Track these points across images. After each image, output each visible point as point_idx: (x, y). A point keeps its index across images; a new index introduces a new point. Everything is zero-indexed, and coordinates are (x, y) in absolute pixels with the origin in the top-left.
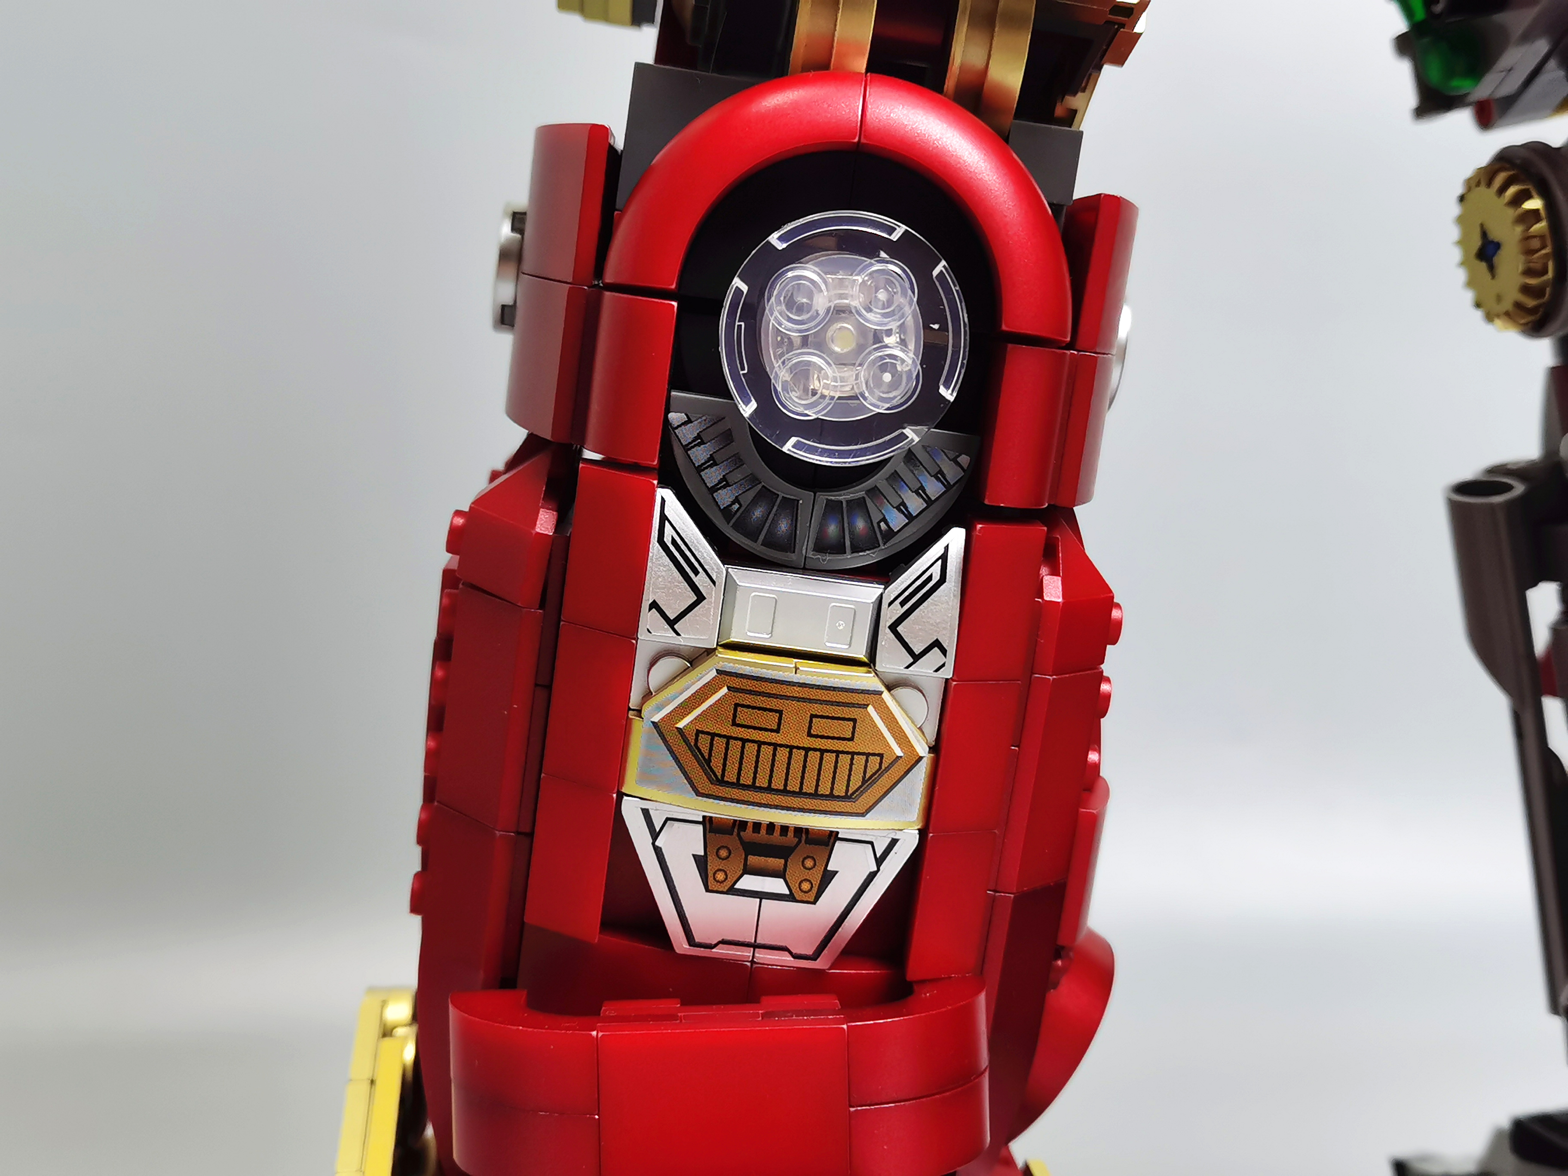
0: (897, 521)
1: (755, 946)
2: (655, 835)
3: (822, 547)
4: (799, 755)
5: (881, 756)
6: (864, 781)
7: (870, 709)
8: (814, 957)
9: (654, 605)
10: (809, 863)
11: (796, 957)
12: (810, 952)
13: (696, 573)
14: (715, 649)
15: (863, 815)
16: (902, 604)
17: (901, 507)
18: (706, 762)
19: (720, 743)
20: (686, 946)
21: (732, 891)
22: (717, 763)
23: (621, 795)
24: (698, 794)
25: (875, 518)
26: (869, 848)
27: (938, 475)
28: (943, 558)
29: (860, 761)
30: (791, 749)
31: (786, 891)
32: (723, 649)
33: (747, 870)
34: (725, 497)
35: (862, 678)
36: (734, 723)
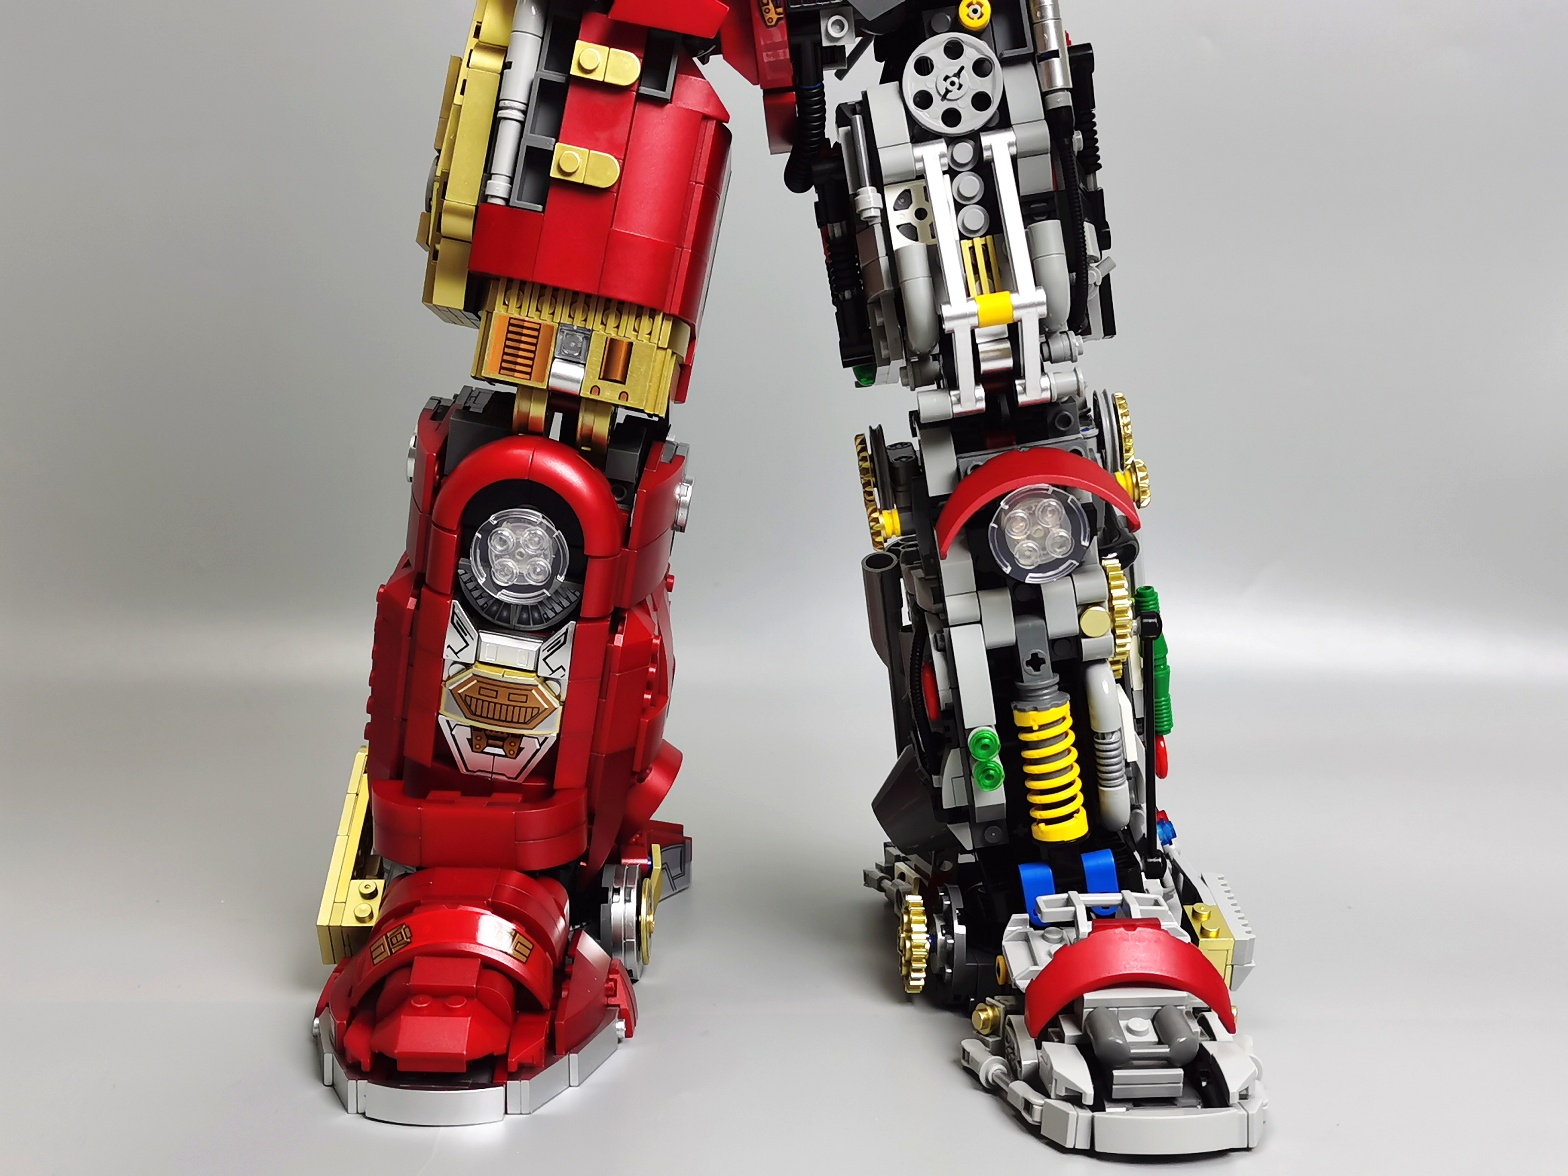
0: (551, 614)
1: (492, 773)
2: (452, 730)
3: (520, 622)
4: (504, 707)
5: (539, 708)
6: (532, 717)
7: (533, 691)
8: (516, 778)
9: (449, 646)
10: (513, 744)
11: (509, 778)
12: (514, 776)
13: (466, 635)
14: (472, 664)
15: (532, 729)
16: (548, 651)
17: (553, 609)
18: (469, 707)
19: (474, 701)
20: (465, 771)
21: (482, 752)
22: (473, 708)
23: (438, 714)
24: (466, 718)
25: (542, 612)
26: (536, 740)
27: (567, 598)
28: (566, 633)
29: (529, 710)
30: (502, 705)
31: (504, 754)
32: (477, 664)
33: (488, 745)
34: (481, 602)
35: (530, 679)
36: (479, 694)
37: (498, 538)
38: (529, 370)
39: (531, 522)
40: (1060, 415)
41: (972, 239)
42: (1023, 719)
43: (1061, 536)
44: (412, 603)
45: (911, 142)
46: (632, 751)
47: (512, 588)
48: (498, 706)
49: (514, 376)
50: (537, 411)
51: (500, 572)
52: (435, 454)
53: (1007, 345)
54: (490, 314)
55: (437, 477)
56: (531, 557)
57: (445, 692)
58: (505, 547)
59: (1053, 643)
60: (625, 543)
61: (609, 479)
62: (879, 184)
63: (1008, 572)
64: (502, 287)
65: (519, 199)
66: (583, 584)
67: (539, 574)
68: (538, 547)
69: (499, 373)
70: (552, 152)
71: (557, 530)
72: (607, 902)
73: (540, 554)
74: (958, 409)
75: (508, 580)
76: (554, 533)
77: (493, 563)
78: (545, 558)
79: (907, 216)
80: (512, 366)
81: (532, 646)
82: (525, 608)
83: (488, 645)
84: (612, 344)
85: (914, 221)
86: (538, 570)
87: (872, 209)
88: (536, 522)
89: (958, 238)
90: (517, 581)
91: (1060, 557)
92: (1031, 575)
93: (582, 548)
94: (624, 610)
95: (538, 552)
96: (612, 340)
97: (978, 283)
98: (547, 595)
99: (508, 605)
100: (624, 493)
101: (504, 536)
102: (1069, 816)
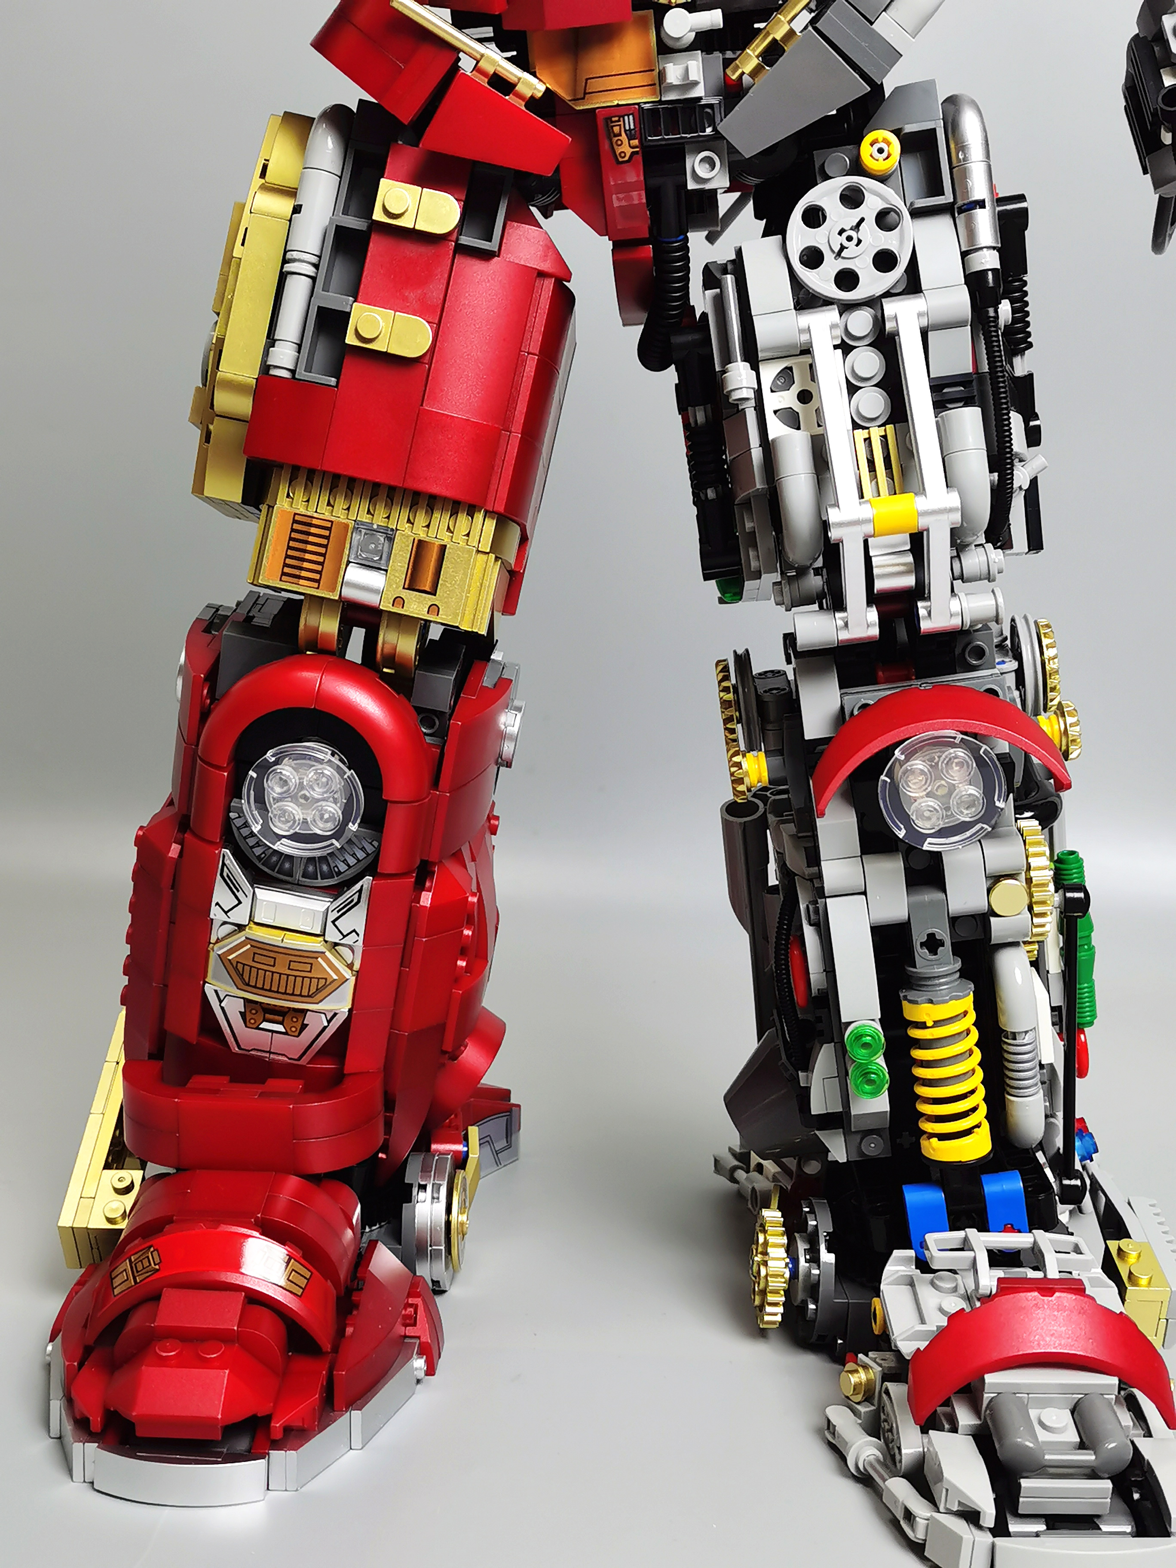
1: (270, 1052)
2: (221, 1001)
3: (305, 875)
4: (284, 977)
5: (326, 979)
6: (317, 989)
7: (319, 959)
8: (298, 1060)
9: (217, 904)
10: (295, 1020)
11: (290, 1059)
12: (296, 1058)
13: (238, 891)
14: (245, 926)
15: (317, 1003)
16: (338, 912)
17: (345, 861)
18: (241, 976)
19: (247, 968)
20: (237, 1049)
21: (258, 1028)
22: (246, 977)
23: (205, 982)
24: (238, 988)
25: (332, 865)
26: (323, 1016)
27: (363, 849)
28: (360, 891)
29: (314, 981)
30: (281, 974)
31: (284, 1030)
32: (252, 925)
33: (265, 1020)
34: (258, 851)
35: (316, 945)
36: (253, 961)
37: (278, 777)
38: (317, 576)
39: (317, 760)
40: (972, 645)
41: (868, 428)
42: (912, 1012)
43: (970, 795)
44: (174, 850)
45: (795, 308)
46: (441, 1028)
47: (295, 837)
48: (276, 976)
49: (298, 584)
50: (329, 626)
51: (280, 817)
52: (202, 676)
53: (910, 559)
54: (271, 507)
55: (208, 701)
56: (318, 800)
57: (212, 955)
58: (285, 788)
59: (954, 921)
60: (435, 784)
61: (415, 707)
62: (752, 357)
63: (901, 837)
64: (286, 475)
65: (308, 369)
66: (382, 832)
67: (327, 821)
68: (325, 790)
69: (281, 580)
70: (349, 314)
71: (350, 770)
72: (410, 1202)
73: (329, 798)
74: (844, 635)
75: (290, 827)
76: (345, 773)
77: (271, 807)
78: (335, 801)
79: (788, 399)
80: (296, 572)
81: (319, 904)
82: (311, 860)
83: (265, 903)
84: (421, 546)
85: (797, 406)
86: (326, 816)
87: (744, 389)
88: (323, 760)
89: (850, 426)
90: (299, 829)
91: (968, 819)
92: (929, 840)
93: (380, 789)
94: (434, 864)
95: (325, 795)
96: (420, 541)
97: (874, 482)
98: (336, 847)
99: (290, 858)
100: (435, 724)
101: (285, 775)
102: (968, 1132)
